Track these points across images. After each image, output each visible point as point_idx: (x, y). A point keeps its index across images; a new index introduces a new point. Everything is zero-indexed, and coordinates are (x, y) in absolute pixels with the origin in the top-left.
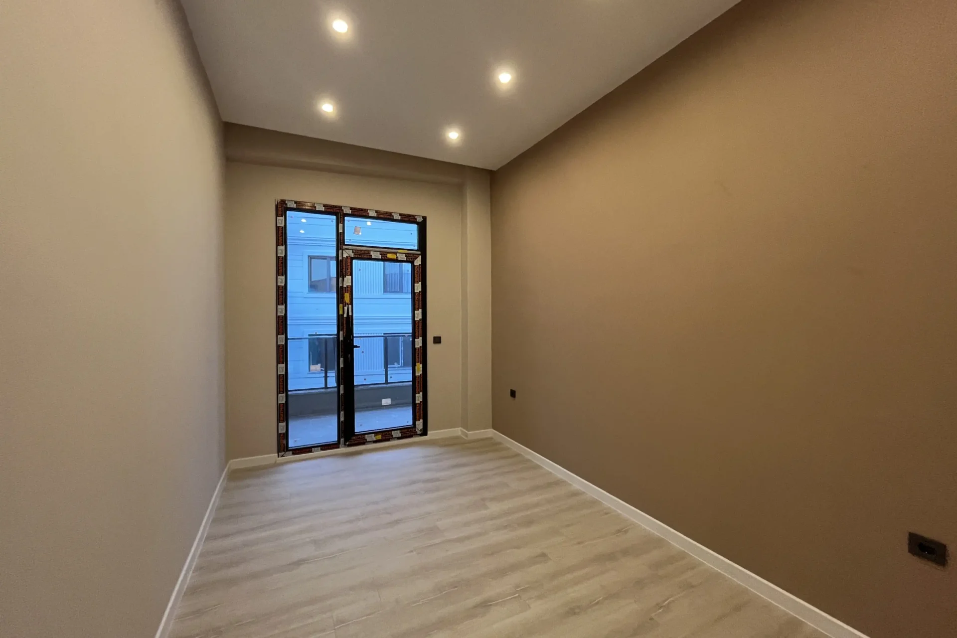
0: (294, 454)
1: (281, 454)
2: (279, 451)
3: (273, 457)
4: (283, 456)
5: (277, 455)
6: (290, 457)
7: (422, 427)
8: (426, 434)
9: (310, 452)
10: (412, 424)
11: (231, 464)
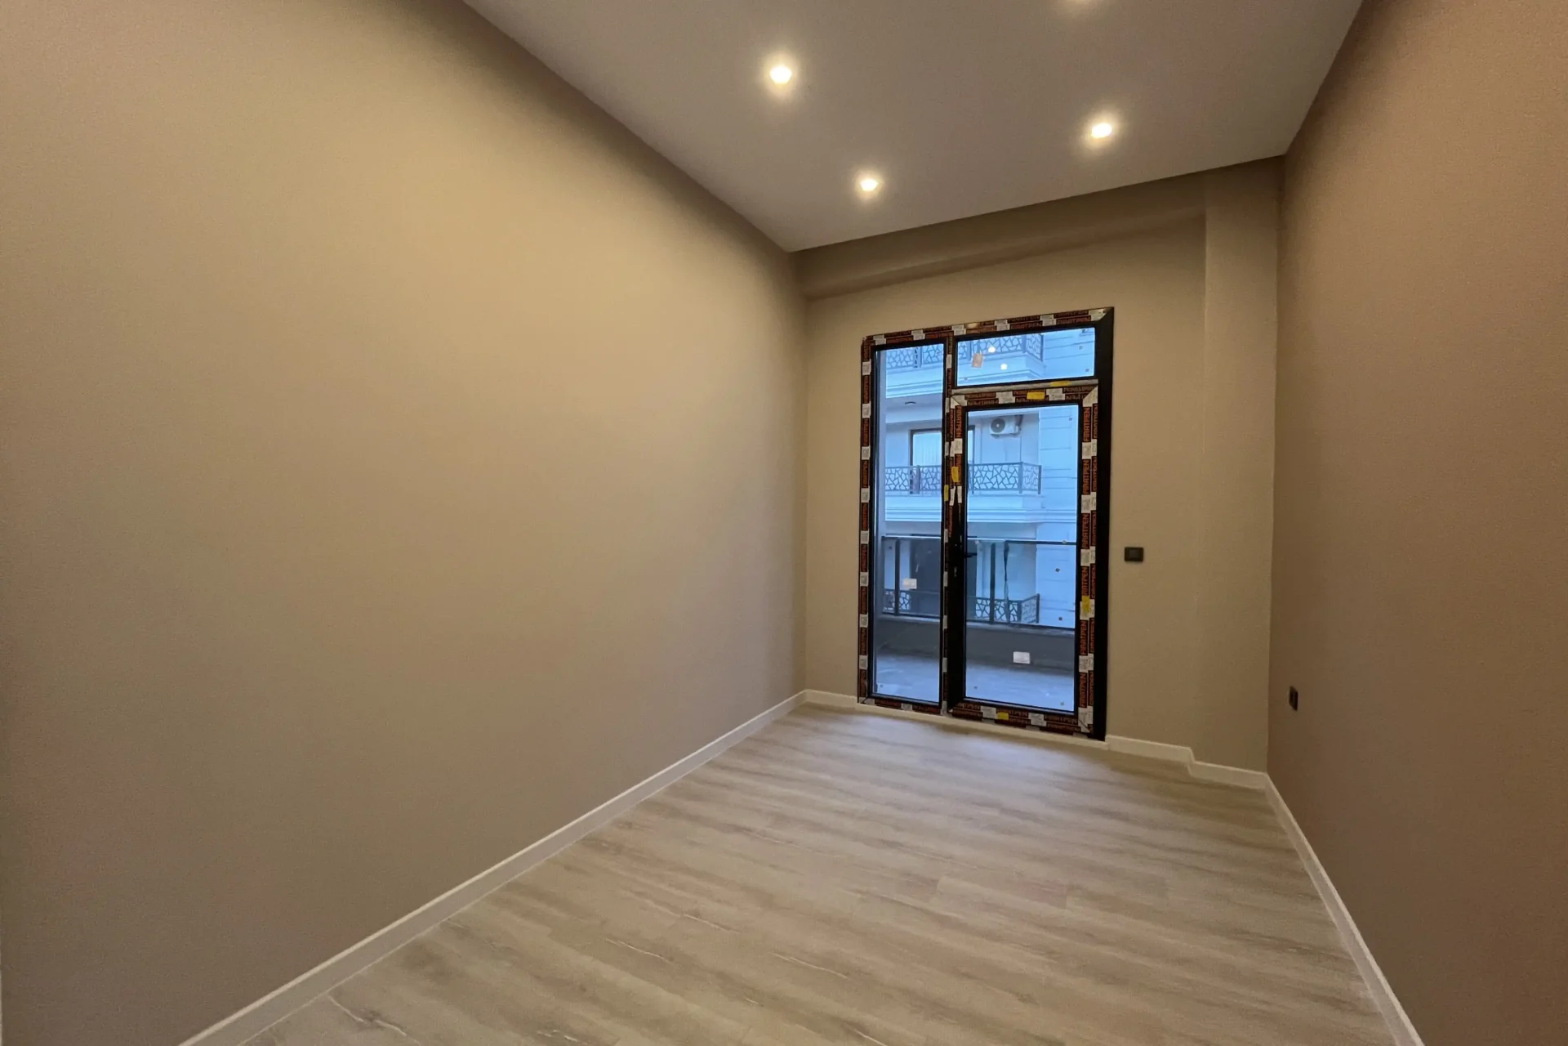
0: (877, 704)
1: (862, 699)
2: (860, 695)
3: (851, 700)
4: (863, 703)
5: (856, 698)
6: (871, 707)
7: (1091, 722)
8: (1102, 738)
9: (898, 707)
10: (1073, 710)
11: (804, 693)
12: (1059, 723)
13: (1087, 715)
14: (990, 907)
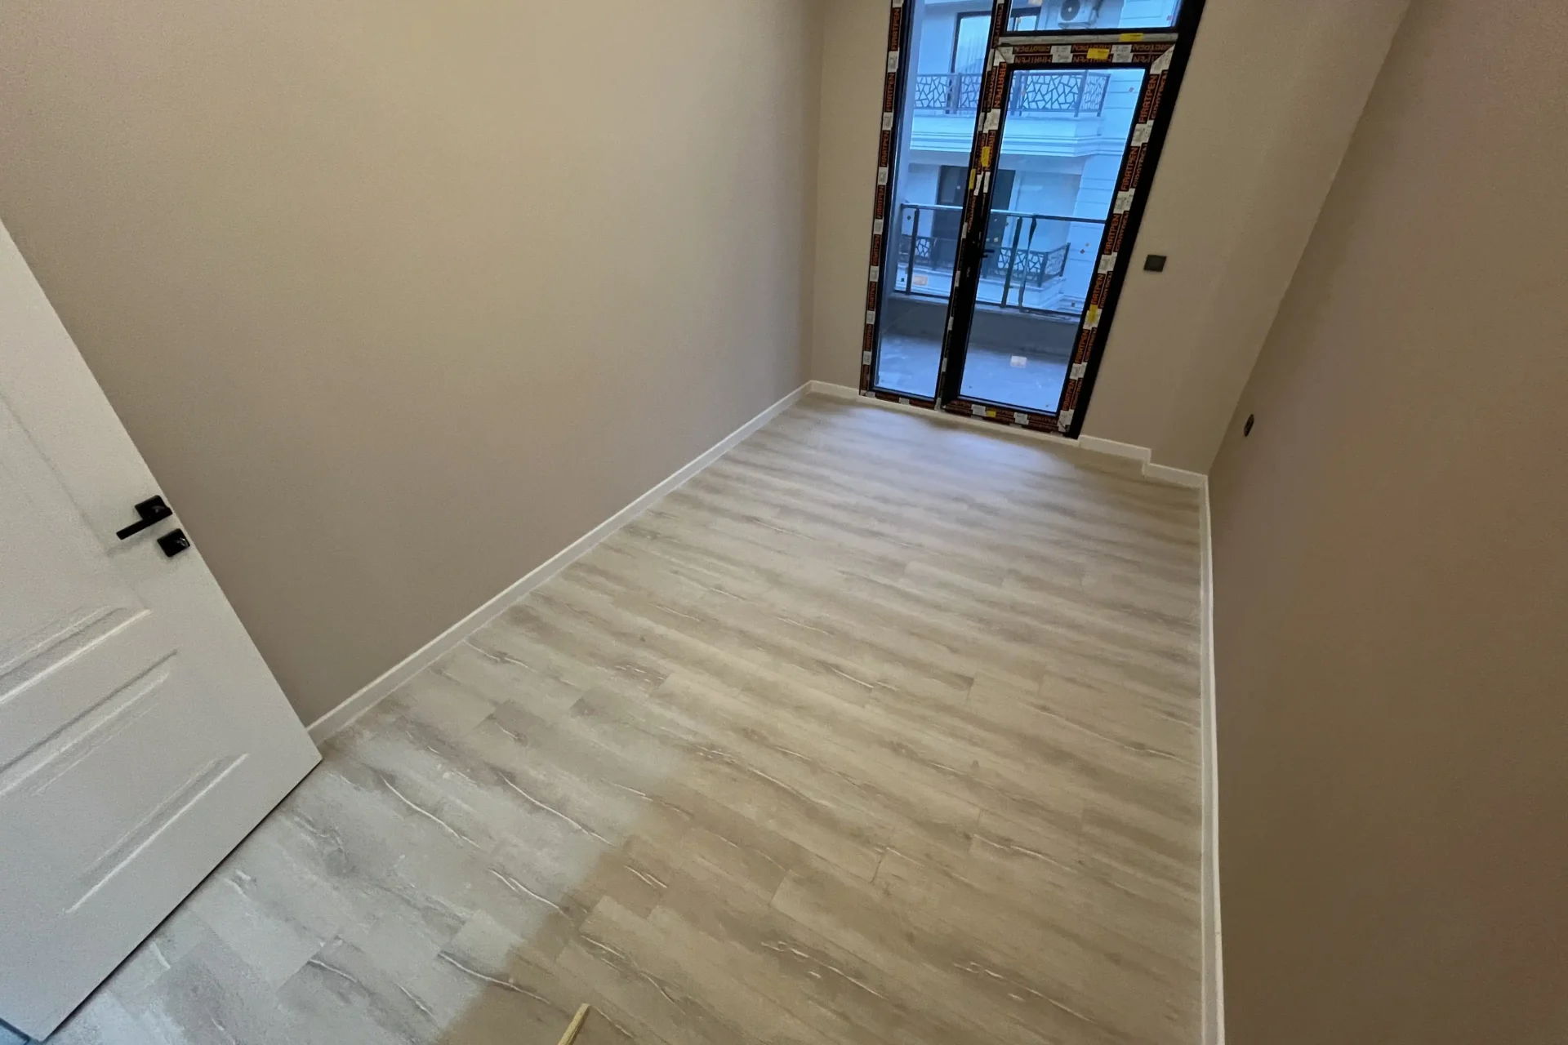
0: (878, 396)
2: (861, 387)
3: (853, 392)
5: (858, 391)
7: (1069, 423)
8: (1076, 437)
9: (897, 401)
10: (1055, 411)
11: (810, 385)
12: (1040, 422)
13: (1067, 417)
14: (943, 585)
